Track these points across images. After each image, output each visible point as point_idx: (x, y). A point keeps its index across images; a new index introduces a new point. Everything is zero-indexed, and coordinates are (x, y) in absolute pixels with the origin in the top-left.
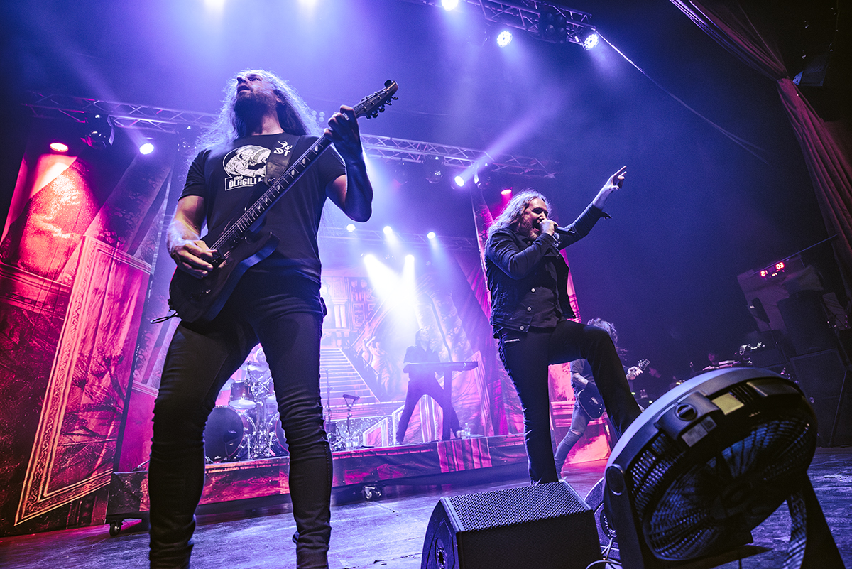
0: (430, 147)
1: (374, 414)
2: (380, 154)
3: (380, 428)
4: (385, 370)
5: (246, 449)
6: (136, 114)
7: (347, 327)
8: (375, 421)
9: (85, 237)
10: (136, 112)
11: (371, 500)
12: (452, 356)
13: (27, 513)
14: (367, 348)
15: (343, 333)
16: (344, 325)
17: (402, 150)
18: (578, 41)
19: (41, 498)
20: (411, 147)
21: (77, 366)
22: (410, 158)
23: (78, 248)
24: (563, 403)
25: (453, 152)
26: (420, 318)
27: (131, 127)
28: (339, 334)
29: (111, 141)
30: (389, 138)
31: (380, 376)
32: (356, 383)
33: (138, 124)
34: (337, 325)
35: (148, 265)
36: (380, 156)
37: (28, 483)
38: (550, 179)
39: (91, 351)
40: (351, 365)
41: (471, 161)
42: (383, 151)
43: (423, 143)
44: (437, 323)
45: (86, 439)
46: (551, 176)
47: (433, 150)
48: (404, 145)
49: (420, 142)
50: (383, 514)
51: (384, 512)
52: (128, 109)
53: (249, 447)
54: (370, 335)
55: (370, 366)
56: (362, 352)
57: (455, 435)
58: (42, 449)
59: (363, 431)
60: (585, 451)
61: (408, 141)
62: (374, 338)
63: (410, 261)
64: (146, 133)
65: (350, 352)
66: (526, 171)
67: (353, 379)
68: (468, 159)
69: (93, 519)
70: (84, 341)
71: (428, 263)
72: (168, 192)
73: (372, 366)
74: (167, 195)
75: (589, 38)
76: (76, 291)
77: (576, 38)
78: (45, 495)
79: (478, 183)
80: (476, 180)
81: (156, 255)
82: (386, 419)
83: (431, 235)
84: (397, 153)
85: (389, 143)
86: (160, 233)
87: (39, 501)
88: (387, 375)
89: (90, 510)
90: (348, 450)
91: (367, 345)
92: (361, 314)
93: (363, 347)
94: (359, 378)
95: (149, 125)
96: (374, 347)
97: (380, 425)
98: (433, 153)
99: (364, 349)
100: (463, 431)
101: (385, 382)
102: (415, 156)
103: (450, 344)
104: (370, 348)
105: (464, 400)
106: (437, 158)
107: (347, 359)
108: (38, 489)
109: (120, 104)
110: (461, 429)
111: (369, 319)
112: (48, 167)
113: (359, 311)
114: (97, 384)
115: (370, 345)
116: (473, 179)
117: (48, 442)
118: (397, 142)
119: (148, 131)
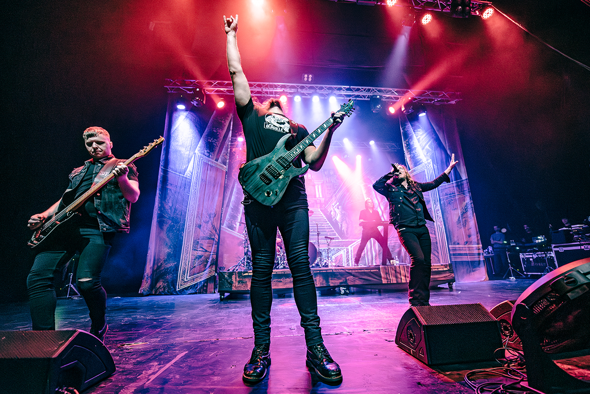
0: (374, 90)
1: (339, 246)
2: (343, 97)
3: (342, 254)
4: (345, 222)
5: (278, 263)
6: (215, 86)
7: (323, 197)
8: (339, 250)
9: (195, 153)
10: (215, 85)
11: (343, 294)
12: (384, 215)
13: (181, 285)
14: (334, 209)
15: (320, 201)
16: (321, 196)
17: (356, 93)
18: (478, 14)
19: (187, 279)
20: (362, 91)
21: (197, 217)
22: (361, 97)
23: (193, 158)
24: (457, 246)
25: (387, 92)
26: (365, 192)
27: (213, 93)
28: (318, 201)
29: (204, 102)
30: (349, 87)
31: (341, 225)
32: (328, 229)
33: (217, 91)
34: (317, 196)
35: (224, 166)
36: (343, 98)
37: (180, 272)
38: (452, 104)
39: (202, 211)
40: (325, 218)
41: (399, 97)
42: (345, 95)
43: (369, 88)
44: (375, 195)
45: (203, 253)
46: (453, 102)
47: (375, 92)
48: (358, 90)
49: (367, 88)
50: (354, 304)
51: (354, 302)
52: (210, 84)
53: (279, 262)
54: (335, 202)
55: (336, 219)
56: (331, 211)
57: (390, 262)
58: (185, 257)
59: (333, 255)
60: (471, 276)
61: (360, 87)
62: (338, 203)
63: (359, 158)
64: (220, 96)
65: (325, 212)
66: (436, 100)
67: (327, 226)
68: (398, 95)
69: (208, 291)
70: (199, 205)
71: (370, 160)
72: (231, 127)
73: (337, 219)
74: (231, 129)
75: (487, 11)
76: (193, 180)
77: (477, 12)
78: (188, 278)
79: (404, 110)
80: (403, 109)
81: (228, 161)
82: (345, 250)
83: (372, 143)
84: (353, 95)
85: (348, 89)
86: (229, 149)
87: (186, 280)
88: (346, 224)
89: (207, 286)
90: (330, 267)
91: (334, 207)
92: (331, 190)
93: (332, 208)
94: (330, 226)
95: (221, 91)
96: (338, 208)
97: (342, 252)
98: (375, 94)
99: (332, 210)
100: (394, 261)
101: (344, 228)
102: (364, 97)
103: (382, 208)
104: (336, 209)
105: (391, 241)
106: (378, 97)
107: (323, 215)
108: (184, 275)
109: (207, 81)
110: (393, 259)
111: (335, 192)
112: (177, 118)
113: (329, 188)
114: (206, 226)
115: (335, 207)
116: (401, 108)
117: (187, 253)
118: (354, 89)
119: (221, 95)
